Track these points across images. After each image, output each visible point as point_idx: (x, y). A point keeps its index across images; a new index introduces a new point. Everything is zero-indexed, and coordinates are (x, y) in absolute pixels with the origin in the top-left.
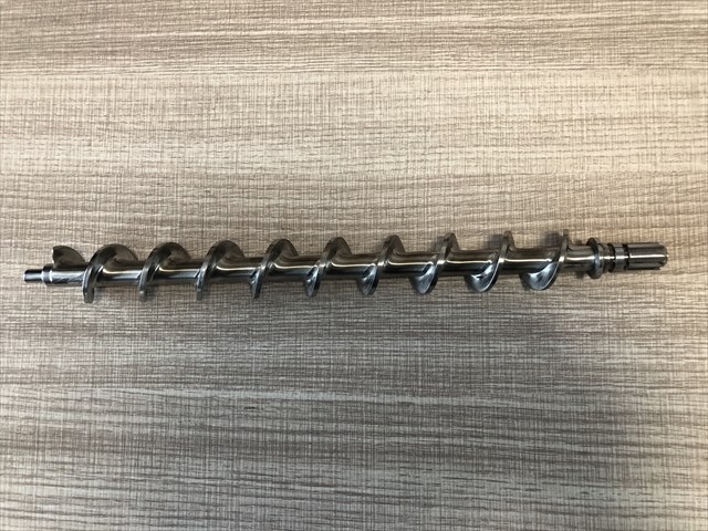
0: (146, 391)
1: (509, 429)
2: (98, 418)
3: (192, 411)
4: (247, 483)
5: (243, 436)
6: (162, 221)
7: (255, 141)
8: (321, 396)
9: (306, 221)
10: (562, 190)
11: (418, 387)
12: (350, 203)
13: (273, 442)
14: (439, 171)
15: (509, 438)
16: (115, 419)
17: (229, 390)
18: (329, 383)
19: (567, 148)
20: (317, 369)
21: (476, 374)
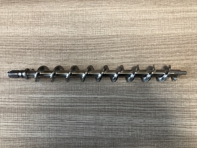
0: (24, 96)
1: (124, 104)
2: (10, 104)
3: (37, 101)
4: (52, 120)
5: (51, 107)
6: (28, 49)
7: (53, 27)
8: (72, 96)
9: (68, 48)
10: (138, 39)
11: (99, 93)
12: (80, 43)
13: (59, 109)
14: (104, 34)
15: (124, 106)
16: (15, 103)
17: (47, 95)
18: (75, 92)
19: (139, 27)
20: (71, 89)
21: (115, 89)
